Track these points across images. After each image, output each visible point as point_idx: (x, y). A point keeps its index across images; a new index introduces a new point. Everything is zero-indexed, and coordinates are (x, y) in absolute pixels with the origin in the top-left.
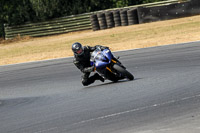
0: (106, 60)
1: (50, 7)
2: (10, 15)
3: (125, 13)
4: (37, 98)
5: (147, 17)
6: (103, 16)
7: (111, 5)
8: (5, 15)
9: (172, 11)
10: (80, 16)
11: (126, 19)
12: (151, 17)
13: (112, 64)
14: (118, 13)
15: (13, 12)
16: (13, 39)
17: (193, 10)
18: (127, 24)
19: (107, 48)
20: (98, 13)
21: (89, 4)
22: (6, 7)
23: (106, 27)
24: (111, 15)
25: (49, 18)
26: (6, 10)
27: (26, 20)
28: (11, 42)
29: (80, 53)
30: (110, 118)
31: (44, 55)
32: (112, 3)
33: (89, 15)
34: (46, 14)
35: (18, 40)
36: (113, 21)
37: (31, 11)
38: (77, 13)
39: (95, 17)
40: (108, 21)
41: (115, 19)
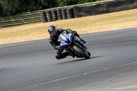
1: (14, 6)
3: (65, 10)
4: (4, 69)
6: (50, 12)
7: (55, 5)
9: (97, 9)
10: (34, 13)
11: (66, 15)
12: (82, 13)
14: (60, 10)
17: (111, 9)
18: (66, 18)
20: (47, 10)
23: (52, 20)
24: (55, 12)
25: (13, 14)
30: (55, 82)
31: (9, 39)
32: (56, 3)
33: (40, 12)
36: (56, 16)
38: (32, 10)
40: (53, 16)
41: (58, 15)
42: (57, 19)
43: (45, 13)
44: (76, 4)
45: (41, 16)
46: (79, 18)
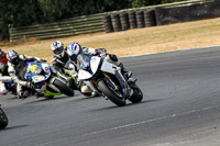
1: (60, 7)
2: (16, 15)
3: (142, 13)
5: (166, 19)
6: (117, 17)
8: (9, 15)
9: (194, 12)
10: (93, 17)
11: (143, 21)
12: (169, 18)
14: (134, 14)
15: (19, 12)
16: (18, 41)
17: (216, 11)
18: (143, 26)
20: (112, 13)
21: (102, 3)
23: (120, 29)
24: (126, 16)
26: (10, 10)
27: (33, 21)
28: (16, 44)
32: (128, 2)
33: (102, 16)
34: (54, 14)
36: (128, 23)
37: (38, 11)
38: (88, 13)
40: (123, 22)
41: (130, 20)
42: (128, 28)
43: (109, 18)
45: (103, 23)
46: (165, 26)
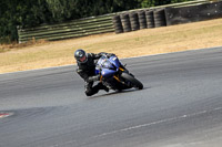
0: (113, 68)
1: (68, 8)
2: (24, 17)
4: (53, 108)
6: (127, 17)
7: (135, 5)
8: (18, 17)
9: (204, 12)
11: (153, 21)
12: (179, 18)
13: (120, 72)
14: (144, 14)
15: (27, 13)
16: (27, 43)
18: (153, 26)
19: (114, 55)
20: (122, 14)
21: (111, 3)
22: (19, 7)
23: (130, 29)
25: (67, 20)
26: (19, 11)
27: (41, 22)
28: (25, 46)
29: (84, 61)
31: (61, 61)
32: (137, 2)
34: (63, 15)
35: (32, 44)
37: (47, 12)
38: (98, 14)
39: (118, 18)
40: (132, 23)
41: (140, 21)
42: (137, 28)
44: (169, 3)
45: (113, 23)
46: (175, 26)
